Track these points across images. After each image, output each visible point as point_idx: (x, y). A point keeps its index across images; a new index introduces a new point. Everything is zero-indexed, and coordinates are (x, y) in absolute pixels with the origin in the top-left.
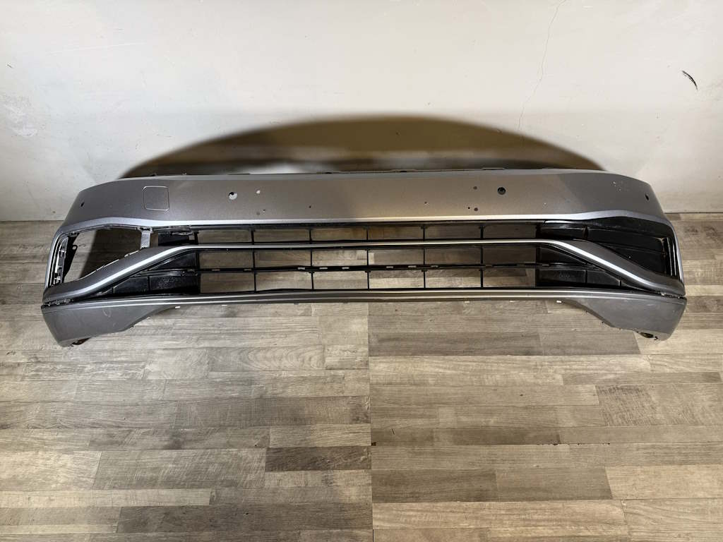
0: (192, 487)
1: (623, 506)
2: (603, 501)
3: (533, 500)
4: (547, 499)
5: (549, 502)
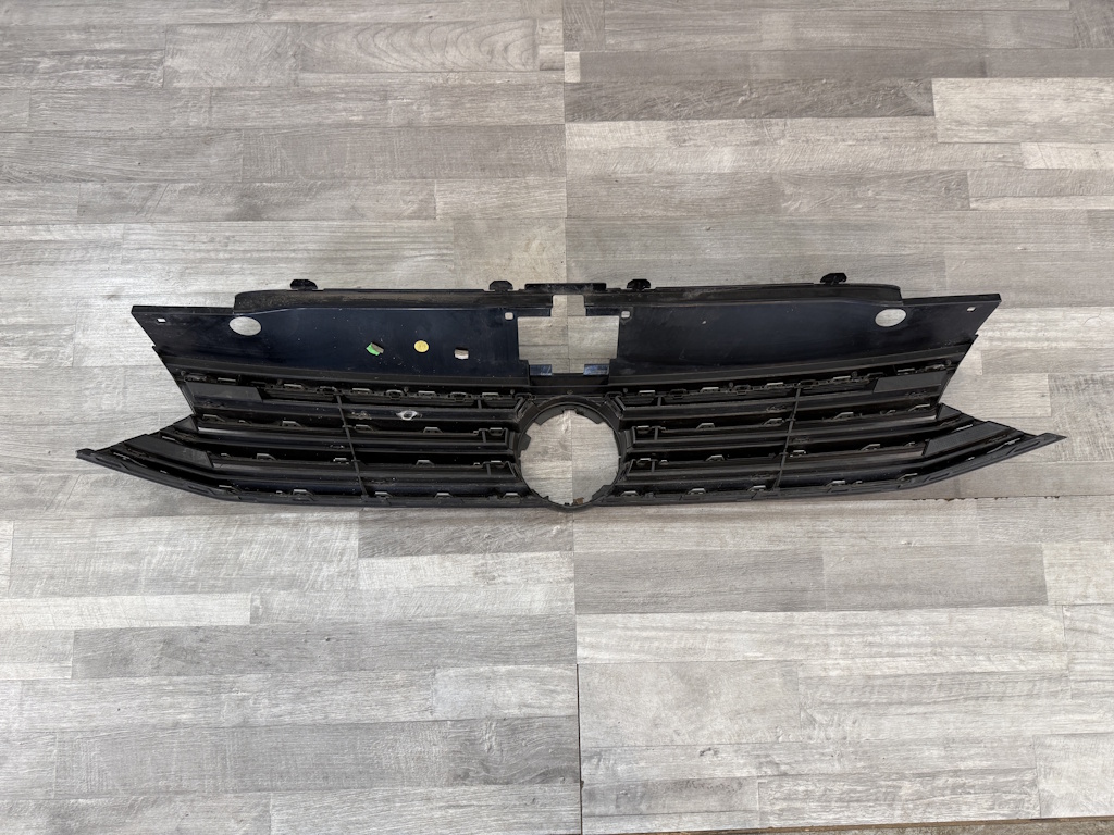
0: (212, 589)
1: (1065, 617)
2: (1030, 608)
3: (891, 609)
4: (920, 606)
5: (923, 612)
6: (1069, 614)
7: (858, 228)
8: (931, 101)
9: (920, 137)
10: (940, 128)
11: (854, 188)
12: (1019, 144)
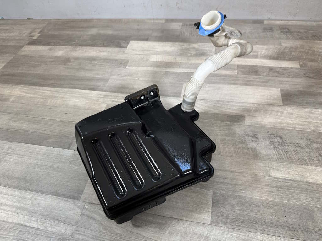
6: (87, 207)
7: (87, 70)
8: (127, 45)
9: (119, 52)
10: (127, 50)
11: (91, 61)
12: (150, 55)
